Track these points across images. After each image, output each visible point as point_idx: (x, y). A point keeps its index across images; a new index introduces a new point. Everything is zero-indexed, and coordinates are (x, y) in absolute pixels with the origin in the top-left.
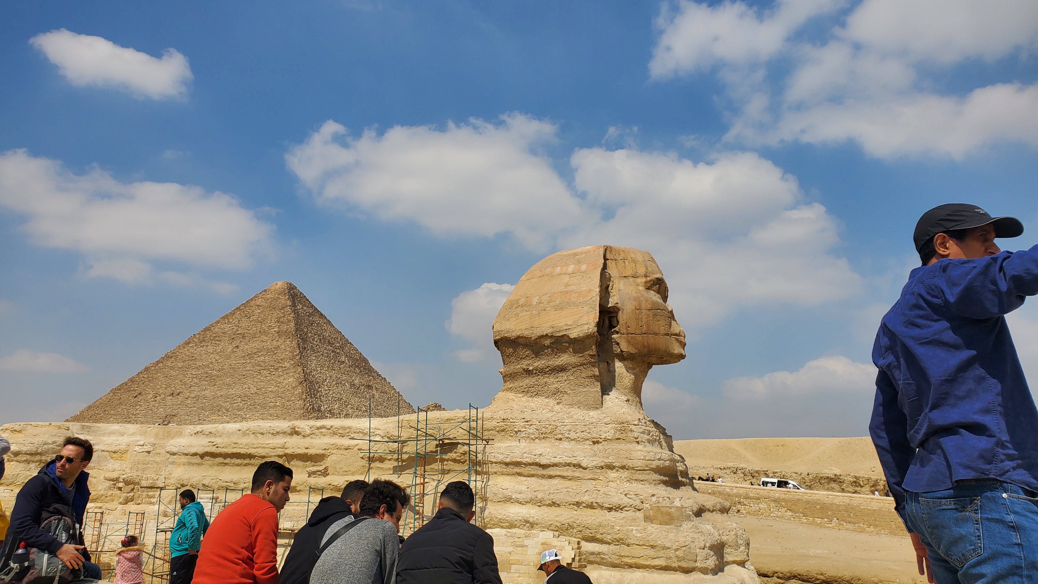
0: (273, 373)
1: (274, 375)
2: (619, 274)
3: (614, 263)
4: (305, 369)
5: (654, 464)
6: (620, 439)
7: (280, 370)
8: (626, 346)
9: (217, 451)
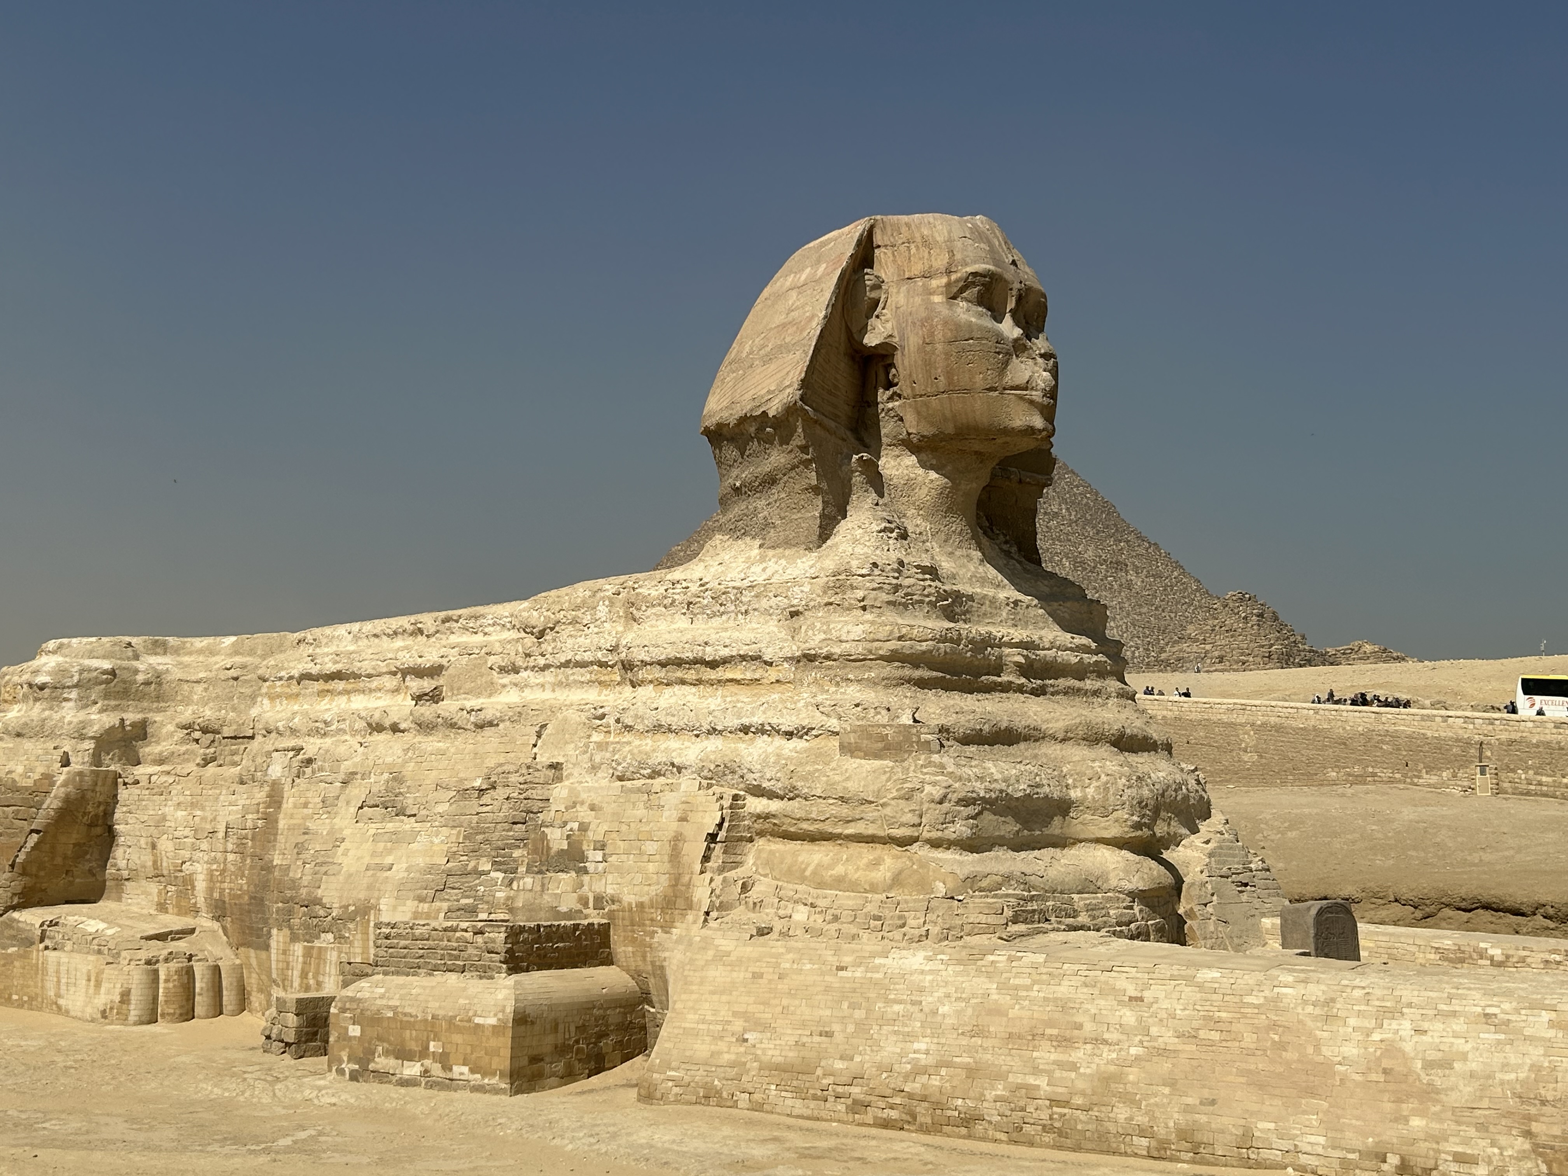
2: (899, 275)
3: (889, 252)
5: (885, 649)
6: (831, 604)
8: (915, 423)
9: (315, 670)
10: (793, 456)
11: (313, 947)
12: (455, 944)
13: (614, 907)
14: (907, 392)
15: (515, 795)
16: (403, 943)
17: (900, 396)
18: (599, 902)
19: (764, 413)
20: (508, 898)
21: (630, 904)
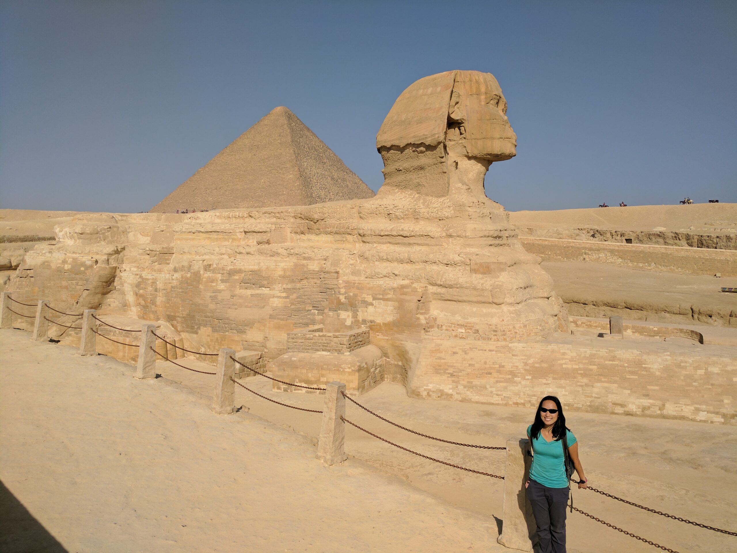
0: (280, 172)
1: (280, 173)
2: (467, 93)
3: (462, 84)
4: (300, 168)
5: (481, 234)
6: (458, 217)
7: (284, 170)
8: (470, 149)
9: (202, 230)
10: (435, 160)
11: (226, 335)
12: (326, 342)
13: (373, 324)
14: (468, 137)
15: (319, 282)
16: (300, 341)
17: (465, 138)
18: (364, 322)
19: (422, 143)
20: (322, 320)
21: (380, 323)
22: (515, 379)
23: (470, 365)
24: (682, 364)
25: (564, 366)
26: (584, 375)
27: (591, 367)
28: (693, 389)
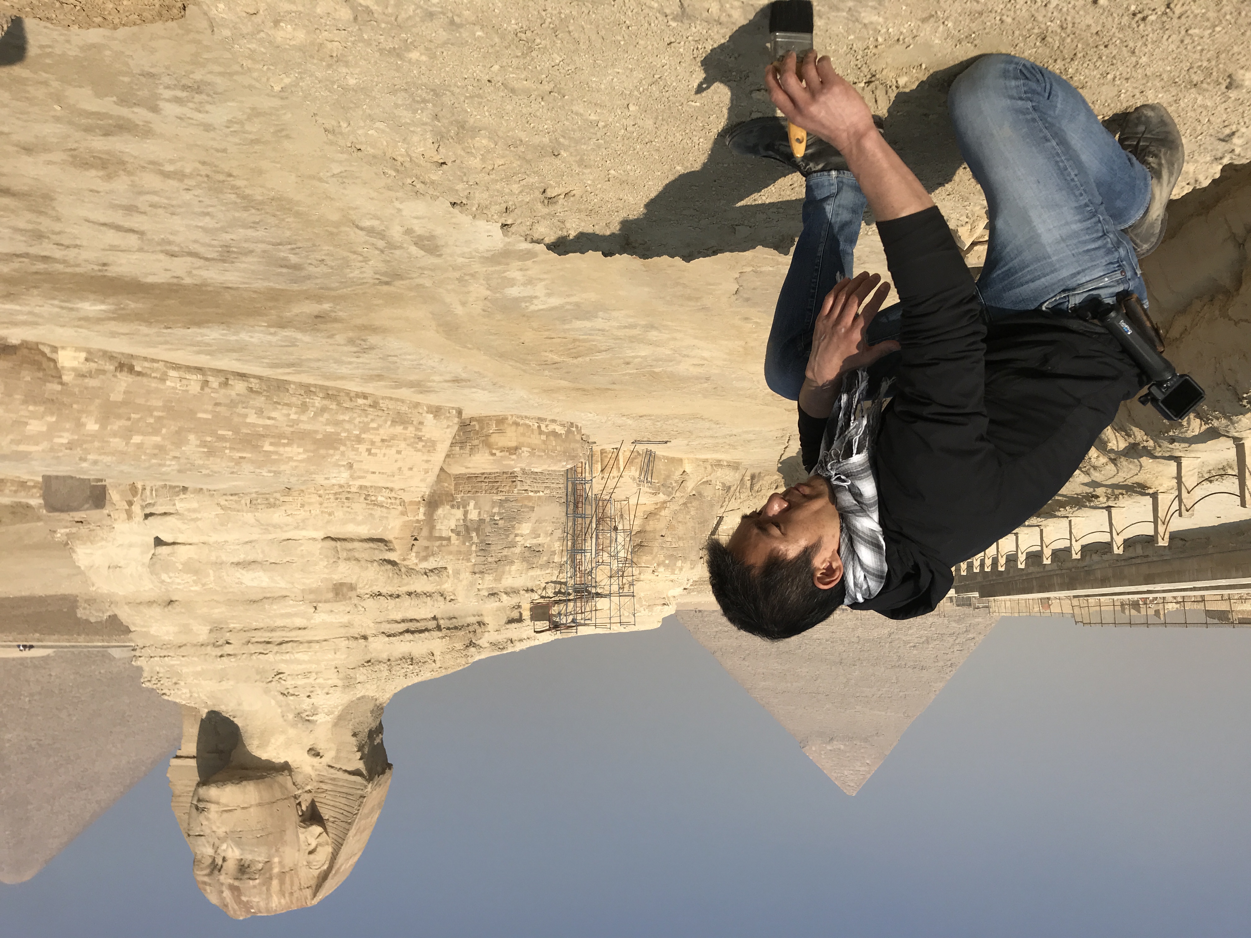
14: (292, 801)
15: (489, 559)
17: (295, 798)
18: (458, 506)
21: (447, 504)
22: (358, 433)
23: (399, 452)
24: (156, 451)
25: (301, 450)
26: (281, 436)
27: (271, 448)
28: (156, 413)
